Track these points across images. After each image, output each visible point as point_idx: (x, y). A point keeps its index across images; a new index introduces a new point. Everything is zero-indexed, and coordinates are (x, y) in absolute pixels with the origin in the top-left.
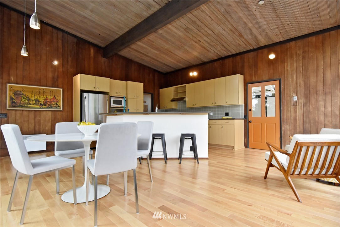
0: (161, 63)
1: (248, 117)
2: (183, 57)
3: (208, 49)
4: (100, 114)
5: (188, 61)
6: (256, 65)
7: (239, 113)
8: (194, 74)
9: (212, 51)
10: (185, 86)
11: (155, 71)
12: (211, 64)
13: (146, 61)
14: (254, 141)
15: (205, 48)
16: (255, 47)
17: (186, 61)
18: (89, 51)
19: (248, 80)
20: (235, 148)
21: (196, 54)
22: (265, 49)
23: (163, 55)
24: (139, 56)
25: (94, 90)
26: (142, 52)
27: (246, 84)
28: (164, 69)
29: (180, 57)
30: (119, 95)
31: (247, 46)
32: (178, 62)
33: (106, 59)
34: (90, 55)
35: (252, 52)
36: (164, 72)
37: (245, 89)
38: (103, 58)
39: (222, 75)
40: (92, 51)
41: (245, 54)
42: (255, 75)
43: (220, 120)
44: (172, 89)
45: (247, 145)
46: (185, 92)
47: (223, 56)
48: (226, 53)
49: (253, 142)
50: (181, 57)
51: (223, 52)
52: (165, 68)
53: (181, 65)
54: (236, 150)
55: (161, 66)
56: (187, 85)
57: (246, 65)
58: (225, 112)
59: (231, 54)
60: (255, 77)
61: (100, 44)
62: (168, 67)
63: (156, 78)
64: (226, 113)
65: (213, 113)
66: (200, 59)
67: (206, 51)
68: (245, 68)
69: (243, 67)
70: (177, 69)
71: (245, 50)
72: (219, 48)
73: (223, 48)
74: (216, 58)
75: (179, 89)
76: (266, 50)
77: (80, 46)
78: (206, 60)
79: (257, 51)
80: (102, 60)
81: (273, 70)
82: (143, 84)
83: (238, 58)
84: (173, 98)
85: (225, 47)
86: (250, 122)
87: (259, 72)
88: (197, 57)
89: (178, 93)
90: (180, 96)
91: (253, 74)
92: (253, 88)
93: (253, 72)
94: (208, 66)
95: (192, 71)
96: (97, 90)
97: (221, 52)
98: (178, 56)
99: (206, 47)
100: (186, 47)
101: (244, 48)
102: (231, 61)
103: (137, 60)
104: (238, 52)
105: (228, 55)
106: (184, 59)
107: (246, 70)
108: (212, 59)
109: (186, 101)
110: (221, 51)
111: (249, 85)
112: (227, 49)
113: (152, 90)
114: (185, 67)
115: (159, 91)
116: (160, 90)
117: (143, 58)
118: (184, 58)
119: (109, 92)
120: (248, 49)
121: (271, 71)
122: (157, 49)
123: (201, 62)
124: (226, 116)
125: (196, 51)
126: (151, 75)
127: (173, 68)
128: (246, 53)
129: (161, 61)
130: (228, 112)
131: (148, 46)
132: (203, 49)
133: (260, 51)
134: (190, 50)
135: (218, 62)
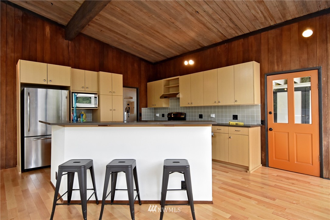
0: (147, 48)
1: (266, 123)
2: (174, 40)
3: (209, 25)
4: (40, 121)
5: (181, 46)
6: (279, 48)
7: (253, 117)
8: (190, 63)
9: (214, 30)
10: (178, 78)
11: (141, 60)
12: (212, 49)
13: (127, 46)
14: (276, 158)
15: (204, 25)
16: (278, 22)
17: (179, 45)
18: (44, 29)
19: (266, 70)
20: (250, 169)
21: (192, 34)
22: (294, 24)
23: (147, 37)
24: (117, 39)
25: (45, 83)
26: (118, 32)
27: (264, 76)
28: (153, 58)
29: (170, 40)
30: (86, 90)
31: (267, 20)
32: (169, 47)
33: (70, 42)
34: (44, 35)
35: (273, 30)
36: (153, 62)
37: (263, 83)
38: (65, 39)
39: (229, 63)
40: (48, 29)
41: (262, 33)
42: (277, 62)
43: (227, 128)
44: (163, 82)
45: (265, 163)
46: (178, 86)
47: (230, 37)
48: (234, 32)
49: (274, 159)
50: (172, 39)
51: (230, 31)
52: (153, 55)
53: (173, 52)
54: (251, 172)
55: (147, 53)
56: (180, 77)
57: (264, 48)
58: (232, 115)
59: (242, 34)
60: (278, 65)
61: (60, 21)
62: (157, 55)
63: (143, 68)
64: (234, 116)
65: (215, 115)
66: (198, 42)
67: (206, 30)
68: (262, 52)
69: (259, 51)
70: (169, 57)
71: (262, 27)
72: (225, 24)
73: (231, 25)
74: (220, 40)
75: (171, 83)
76: (295, 26)
77: (29, 22)
78: (206, 44)
79: (280, 28)
80: (64, 43)
81: (308, 54)
82: (122, 75)
83: (252, 39)
84: (163, 94)
85: (233, 22)
86: (271, 129)
87: (284, 58)
88: (194, 40)
89: (169, 88)
90: (172, 92)
91: (275, 61)
92: (274, 82)
93: (275, 58)
94: (208, 52)
95: (188, 60)
96: (49, 83)
97: (226, 31)
98: (168, 38)
99: (205, 22)
100: (178, 24)
101: (262, 23)
102: (241, 43)
103: (115, 44)
104: (251, 31)
105: (237, 35)
106: (177, 44)
107: (264, 55)
108: (215, 43)
109: (179, 98)
110: (228, 29)
111: (268, 77)
112: (236, 25)
113: (137, 83)
114: (178, 54)
115: (147, 85)
116: (148, 83)
117: (123, 42)
118: (177, 42)
119: (70, 87)
120: (267, 25)
121: (305, 56)
122: (138, 27)
123: (199, 47)
124: (233, 119)
125: (192, 30)
126: (135, 65)
127: (163, 56)
128: (264, 31)
129: (146, 45)
130: (236, 114)
131: (124, 22)
132: (202, 26)
133: (286, 27)
134: (184, 29)
135: (222, 46)
